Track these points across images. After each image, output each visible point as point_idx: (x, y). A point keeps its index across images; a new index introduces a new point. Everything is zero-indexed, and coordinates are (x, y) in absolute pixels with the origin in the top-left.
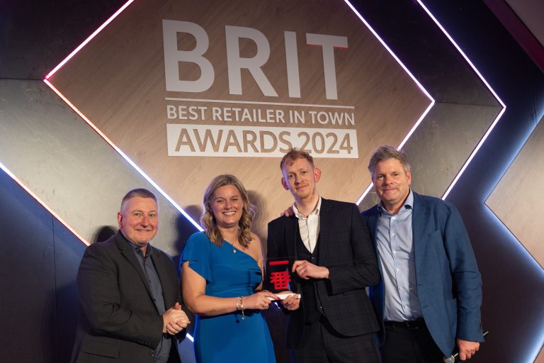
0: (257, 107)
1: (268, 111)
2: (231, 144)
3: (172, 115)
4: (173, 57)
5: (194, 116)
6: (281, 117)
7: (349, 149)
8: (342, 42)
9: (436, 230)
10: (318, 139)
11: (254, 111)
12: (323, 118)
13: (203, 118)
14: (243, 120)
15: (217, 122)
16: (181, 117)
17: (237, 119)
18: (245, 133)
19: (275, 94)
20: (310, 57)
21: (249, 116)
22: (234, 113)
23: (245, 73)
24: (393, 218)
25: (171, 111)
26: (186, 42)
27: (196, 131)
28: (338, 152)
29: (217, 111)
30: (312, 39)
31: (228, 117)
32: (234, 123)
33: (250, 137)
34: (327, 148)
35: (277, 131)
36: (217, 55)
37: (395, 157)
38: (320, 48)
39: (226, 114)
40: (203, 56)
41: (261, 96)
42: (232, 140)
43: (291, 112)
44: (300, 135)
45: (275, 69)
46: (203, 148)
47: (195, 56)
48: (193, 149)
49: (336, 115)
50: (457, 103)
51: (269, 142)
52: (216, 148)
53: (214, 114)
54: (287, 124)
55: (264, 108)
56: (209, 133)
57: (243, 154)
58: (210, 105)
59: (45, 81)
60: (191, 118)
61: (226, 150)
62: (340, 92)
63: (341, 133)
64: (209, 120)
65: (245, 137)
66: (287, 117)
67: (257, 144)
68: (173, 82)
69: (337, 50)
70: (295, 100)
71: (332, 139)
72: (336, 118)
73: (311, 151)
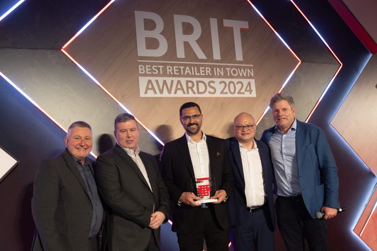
0: (194, 66)
1: (201, 68)
2: (179, 89)
3: (142, 71)
4: (142, 35)
5: (155, 72)
6: (209, 72)
7: (251, 91)
8: (245, 25)
9: (311, 143)
10: (232, 85)
11: (193, 68)
12: (235, 72)
13: (161, 73)
14: (186, 74)
15: (170, 75)
16: (147, 73)
17: (182, 74)
18: (187, 82)
19: (205, 57)
20: (226, 34)
21: (189, 72)
22: (180, 69)
23: (187, 45)
24: (284, 136)
25: (141, 69)
26: (150, 25)
27: (157, 81)
28: (244, 93)
29: (169, 68)
30: (227, 23)
31: (177, 72)
32: (180, 76)
33: (190, 85)
34: (237, 91)
35: (207, 80)
36: (169, 33)
37: (285, 99)
38: (232, 29)
39: (175, 70)
40: (161, 34)
41: (196, 59)
42: (179, 87)
43: (215, 69)
44: (221, 83)
45: (205, 42)
46: (161, 92)
47: (156, 34)
48: (155, 93)
49: (242, 70)
50: (314, 62)
51: (202, 87)
52: (169, 92)
53: (168, 70)
54: (213, 76)
55: (198, 67)
56: (165, 82)
57: (186, 95)
58: (165, 65)
59: (62, 50)
60: (153, 73)
61: (175, 93)
62: (244, 55)
63: (245, 82)
64: (165, 74)
65: (187, 85)
66: (212, 72)
67: (195, 89)
68: (142, 51)
69: (242, 30)
70: (217, 61)
71: (240, 85)
72: (242, 72)
73: (227, 93)
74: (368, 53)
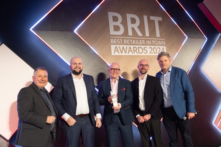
0: (137, 39)
1: (140, 41)
2: (130, 51)
3: (112, 42)
4: (112, 24)
5: (119, 42)
6: (144, 42)
8: (160, 19)
10: (155, 49)
11: (136, 41)
12: (156, 43)
13: (121, 43)
14: (133, 43)
15: (125, 44)
16: (115, 43)
17: (131, 43)
18: (134, 48)
19: (142, 35)
20: (151, 23)
21: (135, 42)
22: (130, 41)
23: (133, 29)
24: (165, 75)
25: (112, 41)
26: (115, 19)
27: (119, 47)
29: (125, 41)
30: (152, 18)
31: (129, 43)
32: (130, 44)
33: (135, 49)
34: (157, 52)
35: (143, 47)
36: (124, 23)
37: (165, 55)
38: (154, 21)
39: (128, 42)
40: (121, 23)
41: (138, 36)
42: (130, 50)
43: (147, 41)
44: (150, 48)
45: (141, 27)
46: (122, 52)
47: (118, 23)
48: (119, 53)
49: (160, 42)
50: (193, 38)
51: (141, 50)
52: (126, 52)
53: (125, 42)
54: (146, 45)
55: (139, 40)
56: (123, 48)
57: (133, 54)
58: (123, 39)
59: (75, 31)
60: (118, 43)
61: (128, 53)
62: (160, 34)
63: (161, 47)
64: (123, 44)
65: (134, 49)
66: (145, 42)
67: (137, 51)
68: (112, 32)
69: (159, 21)
70: (148, 37)
71: (159, 49)
72: (160, 43)
73: (153, 53)
74: (219, 33)
